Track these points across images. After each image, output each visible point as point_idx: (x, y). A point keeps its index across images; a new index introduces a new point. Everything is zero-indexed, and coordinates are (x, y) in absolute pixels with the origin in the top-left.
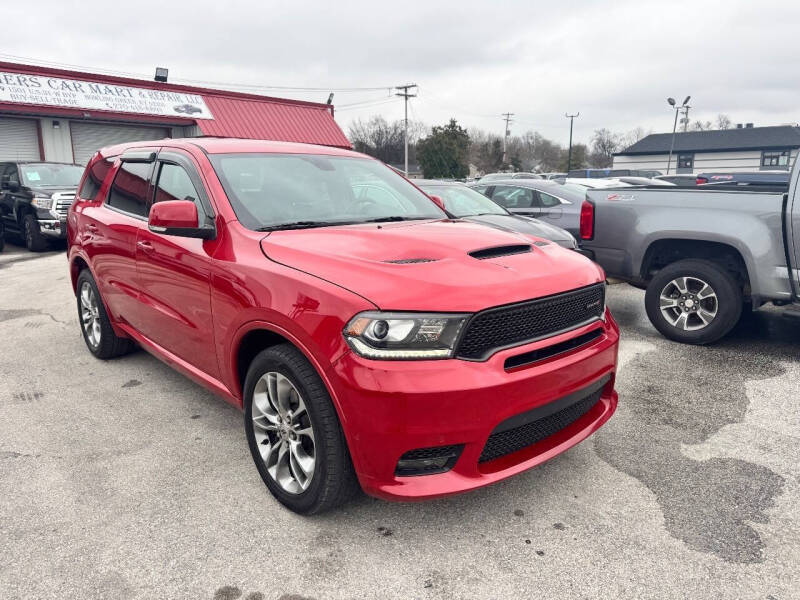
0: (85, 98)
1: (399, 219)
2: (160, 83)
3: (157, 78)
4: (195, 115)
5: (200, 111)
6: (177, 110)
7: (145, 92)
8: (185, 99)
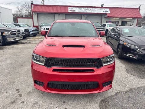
0: (89, 11)
1: (78, 36)
2: (102, 7)
3: (102, 6)
4: (107, 13)
5: (108, 12)
6: (104, 12)
7: (99, 9)
8: (106, 9)
